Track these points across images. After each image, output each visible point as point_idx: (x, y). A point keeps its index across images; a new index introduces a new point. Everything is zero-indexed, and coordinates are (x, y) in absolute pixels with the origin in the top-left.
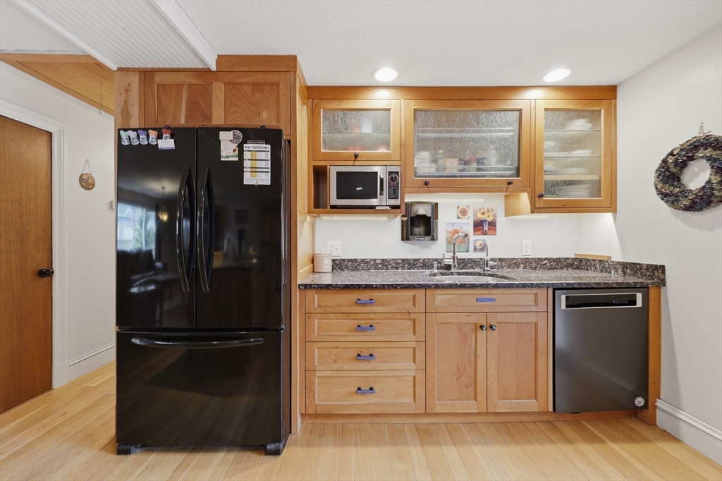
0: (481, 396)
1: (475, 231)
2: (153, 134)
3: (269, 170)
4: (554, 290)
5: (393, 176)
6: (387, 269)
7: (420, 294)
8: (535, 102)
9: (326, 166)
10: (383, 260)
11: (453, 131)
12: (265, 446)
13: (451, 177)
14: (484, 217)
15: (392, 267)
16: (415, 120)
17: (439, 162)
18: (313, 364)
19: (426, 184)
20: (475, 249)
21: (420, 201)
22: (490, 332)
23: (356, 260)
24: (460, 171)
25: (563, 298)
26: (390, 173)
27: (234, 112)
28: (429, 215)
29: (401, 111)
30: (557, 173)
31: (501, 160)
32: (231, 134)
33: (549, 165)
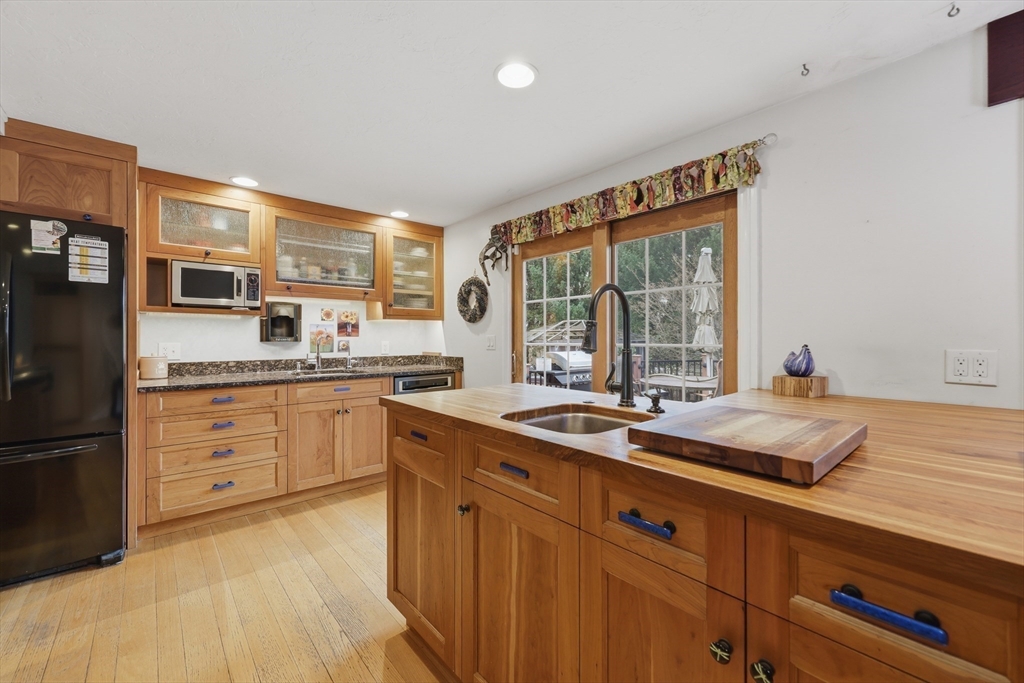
0: (338, 469)
1: (339, 333)
3: (107, 268)
4: (395, 377)
5: (252, 280)
6: (243, 372)
7: (282, 389)
8: (388, 229)
9: (167, 260)
10: (238, 362)
11: (316, 242)
12: (99, 557)
13: (314, 283)
14: (348, 320)
15: (249, 370)
16: (277, 227)
17: (303, 268)
18: (157, 470)
19: (288, 288)
20: (339, 350)
21: (282, 302)
22: (346, 415)
23: (201, 363)
24: (322, 278)
25: (401, 383)
26: (249, 275)
27: (35, 191)
28: (292, 316)
29: (261, 215)
30: (402, 287)
31: (360, 272)
32: (49, 225)
33: (398, 281)
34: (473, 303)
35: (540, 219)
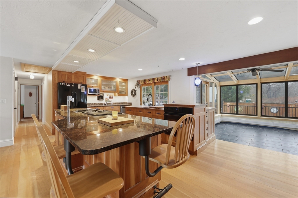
1: (109, 98)
2: (67, 84)
3: (85, 90)
7: (104, 107)
8: (118, 80)
11: (107, 83)
14: (111, 96)
16: (102, 81)
17: (105, 88)
19: (103, 91)
20: (110, 101)
21: (101, 94)
24: (108, 89)
25: (121, 107)
26: (98, 89)
27: (78, 80)
29: (99, 80)
30: (121, 90)
31: (114, 88)
32: (79, 85)
33: (120, 89)
34: (133, 93)
35: (144, 81)
